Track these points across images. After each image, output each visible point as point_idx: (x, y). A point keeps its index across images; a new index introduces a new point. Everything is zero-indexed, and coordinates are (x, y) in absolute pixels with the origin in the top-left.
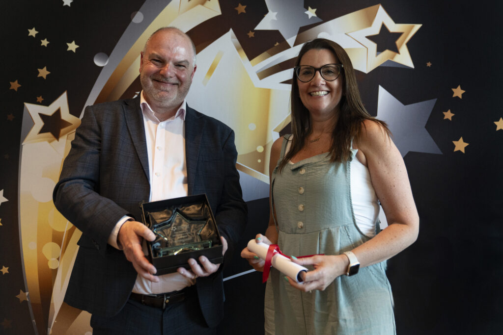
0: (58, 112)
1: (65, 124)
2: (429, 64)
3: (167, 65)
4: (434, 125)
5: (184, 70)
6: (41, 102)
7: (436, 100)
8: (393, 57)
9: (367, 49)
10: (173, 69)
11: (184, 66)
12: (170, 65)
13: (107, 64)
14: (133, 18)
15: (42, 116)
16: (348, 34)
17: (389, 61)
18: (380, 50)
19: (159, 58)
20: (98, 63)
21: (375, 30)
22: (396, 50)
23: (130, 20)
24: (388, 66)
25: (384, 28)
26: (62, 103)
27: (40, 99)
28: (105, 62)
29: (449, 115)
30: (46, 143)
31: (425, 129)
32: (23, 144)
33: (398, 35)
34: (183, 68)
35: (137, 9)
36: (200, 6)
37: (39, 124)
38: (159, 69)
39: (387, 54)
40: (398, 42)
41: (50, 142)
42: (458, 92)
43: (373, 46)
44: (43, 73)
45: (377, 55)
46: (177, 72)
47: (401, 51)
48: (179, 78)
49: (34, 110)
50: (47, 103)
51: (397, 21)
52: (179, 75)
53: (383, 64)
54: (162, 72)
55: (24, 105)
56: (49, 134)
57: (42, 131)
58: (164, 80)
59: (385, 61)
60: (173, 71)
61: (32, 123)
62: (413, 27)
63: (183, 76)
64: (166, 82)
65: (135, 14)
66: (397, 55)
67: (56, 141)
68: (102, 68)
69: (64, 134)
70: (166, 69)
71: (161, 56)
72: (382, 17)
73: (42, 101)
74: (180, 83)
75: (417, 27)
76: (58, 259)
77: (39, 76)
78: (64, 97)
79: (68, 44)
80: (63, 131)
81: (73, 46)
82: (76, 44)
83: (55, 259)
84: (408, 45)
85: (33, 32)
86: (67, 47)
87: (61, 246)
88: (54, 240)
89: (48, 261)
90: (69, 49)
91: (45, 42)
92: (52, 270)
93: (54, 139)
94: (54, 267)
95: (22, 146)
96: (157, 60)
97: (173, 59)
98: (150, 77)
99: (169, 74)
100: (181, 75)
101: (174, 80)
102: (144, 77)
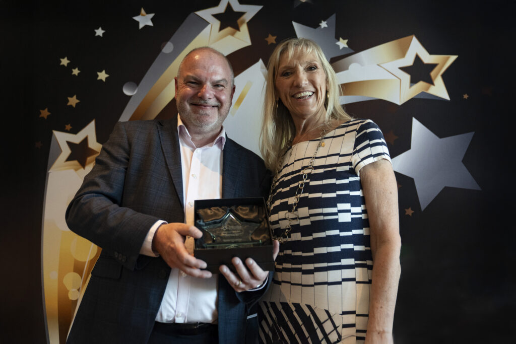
0: (85, 140)
1: (92, 152)
2: (466, 96)
3: (205, 86)
5: (222, 90)
6: (69, 130)
7: (473, 133)
8: (428, 88)
9: (400, 80)
10: (212, 90)
11: (222, 86)
12: (208, 85)
13: (136, 94)
14: (164, 47)
15: (69, 144)
16: (382, 65)
17: (423, 93)
18: (414, 81)
19: (195, 79)
20: (127, 92)
21: (409, 61)
22: (431, 82)
23: (159, 50)
24: (422, 97)
25: (418, 59)
26: (89, 131)
27: (68, 127)
28: (134, 91)
30: (72, 171)
31: (462, 164)
32: (49, 171)
33: (433, 66)
34: (222, 88)
35: (167, 40)
36: (230, 37)
37: (66, 152)
38: (196, 91)
39: (420, 86)
40: (433, 74)
41: (76, 170)
43: (407, 77)
44: (73, 101)
45: (411, 86)
46: (216, 92)
47: (436, 82)
48: (218, 99)
49: (62, 138)
50: (75, 131)
51: (431, 52)
52: (218, 96)
53: (416, 96)
54: (199, 94)
55: (52, 133)
56: (76, 162)
57: (69, 159)
58: (202, 102)
59: (419, 92)
60: (211, 92)
61: (59, 151)
62: (448, 59)
63: (223, 98)
64: (205, 104)
65: (166, 44)
66: (432, 86)
67: (82, 169)
68: (130, 97)
69: (90, 162)
70: (204, 90)
71: (197, 77)
72: (416, 48)
73: (71, 129)
74: (219, 104)
75: (453, 58)
76: (79, 290)
77: (69, 104)
78: (92, 126)
79: (99, 73)
80: (89, 159)
81: (103, 76)
82: (106, 73)
83: (75, 290)
84: (443, 76)
85: (65, 62)
86: (98, 76)
87: (81, 277)
88: (75, 271)
89: (68, 291)
90: (99, 78)
91: (76, 72)
92: (72, 301)
93: (81, 167)
94: (74, 299)
95: (49, 173)
96: (192, 83)
97: (211, 79)
98: (188, 101)
99: (208, 95)
100: (220, 95)
101: (213, 102)
102: (180, 102)
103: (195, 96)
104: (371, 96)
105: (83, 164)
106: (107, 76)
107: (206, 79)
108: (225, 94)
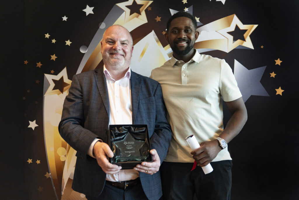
0: (62, 79)
1: (66, 85)
2: (262, 47)
3: (117, 43)
4: (265, 80)
5: (126, 46)
6: (53, 73)
7: (266, 66)
8: (242, 43)
9: (228, 39)
13: (87, 52)
14: (100, 26)
15: (54, 81)
16: (217, 31)
17: (240, 46)
18: (235, 39)
20: (82, 51)
21: (232, 28)
22: (244, 39)
23: (98, 27)
24: (239, 48)
25: (237, 27)
26: (64, 73)
27: (52, 72)
28: (86, 50)
29: (273, 75)
30: (57, 95)
31: (260, 83)
33: (245, 31)
35: (102, 21)
36: (136, 18)
37: (52, 85)
38: (112, 46)
39: (239, 42)
40: (245, 35)
41: (58, 94)
42: (278, 62)
43: (231, 37)
44: (54, 57)
45: (233, 42)
46: (123, 47)
47: (246, 40)
48: (124, 51)
49: (49, 78)
50: (56, 74)
51: (244, 23)
53: (237, 47)
54: (114, 48)
55: (44, 75)
56: (58, 90)
57: (54, 89)
59: (238, 45)
60: (120, 47)
61: (49, 85)
62: (253, 26)
63: (127, 50)
64: (117, 53)
65: (101, 24)
66: (245, 42)
67: (62, 94)
68: (84, 54)
69: (66, 90)
70: (116, 45)
72: (236, 21)
73: (54, 73)
74: (125, 55)
75: (256, 26)
76: (65, 156)
77: (52, 59)
78: (65, 70)
79: (66, 42)
80: (65, 88)
81: (68, 43)
82: (70, 41)
83: (64, 156)
84: (251, 36)
85: (47, 36)
86: (66, 43)
87: (66, 149)
88: (63, 146)
89: (60, 157)
90: (66, 44)
91: (54, 41)
92: (63, 161)
93: (61, 92)
94: (63, 160)
95: (44, 97)
96: (110, 42)
97: (120, 39)
98: (108, 52)
99: (118, 48)
100: (125, 49)
101: (121, 52)
102: (104, 53)
103: (111, 49)
104: (213, 49)
105: (62, 91)
106: (71, 43)
107: (117, 40)
108: (128, 49)
